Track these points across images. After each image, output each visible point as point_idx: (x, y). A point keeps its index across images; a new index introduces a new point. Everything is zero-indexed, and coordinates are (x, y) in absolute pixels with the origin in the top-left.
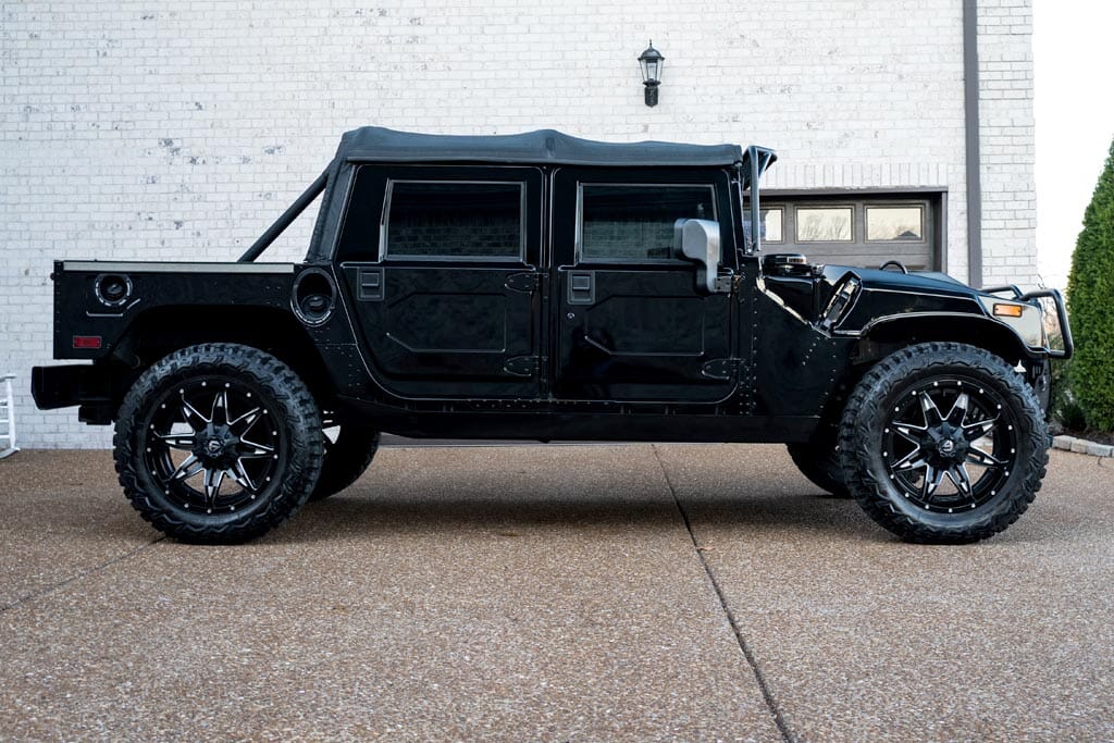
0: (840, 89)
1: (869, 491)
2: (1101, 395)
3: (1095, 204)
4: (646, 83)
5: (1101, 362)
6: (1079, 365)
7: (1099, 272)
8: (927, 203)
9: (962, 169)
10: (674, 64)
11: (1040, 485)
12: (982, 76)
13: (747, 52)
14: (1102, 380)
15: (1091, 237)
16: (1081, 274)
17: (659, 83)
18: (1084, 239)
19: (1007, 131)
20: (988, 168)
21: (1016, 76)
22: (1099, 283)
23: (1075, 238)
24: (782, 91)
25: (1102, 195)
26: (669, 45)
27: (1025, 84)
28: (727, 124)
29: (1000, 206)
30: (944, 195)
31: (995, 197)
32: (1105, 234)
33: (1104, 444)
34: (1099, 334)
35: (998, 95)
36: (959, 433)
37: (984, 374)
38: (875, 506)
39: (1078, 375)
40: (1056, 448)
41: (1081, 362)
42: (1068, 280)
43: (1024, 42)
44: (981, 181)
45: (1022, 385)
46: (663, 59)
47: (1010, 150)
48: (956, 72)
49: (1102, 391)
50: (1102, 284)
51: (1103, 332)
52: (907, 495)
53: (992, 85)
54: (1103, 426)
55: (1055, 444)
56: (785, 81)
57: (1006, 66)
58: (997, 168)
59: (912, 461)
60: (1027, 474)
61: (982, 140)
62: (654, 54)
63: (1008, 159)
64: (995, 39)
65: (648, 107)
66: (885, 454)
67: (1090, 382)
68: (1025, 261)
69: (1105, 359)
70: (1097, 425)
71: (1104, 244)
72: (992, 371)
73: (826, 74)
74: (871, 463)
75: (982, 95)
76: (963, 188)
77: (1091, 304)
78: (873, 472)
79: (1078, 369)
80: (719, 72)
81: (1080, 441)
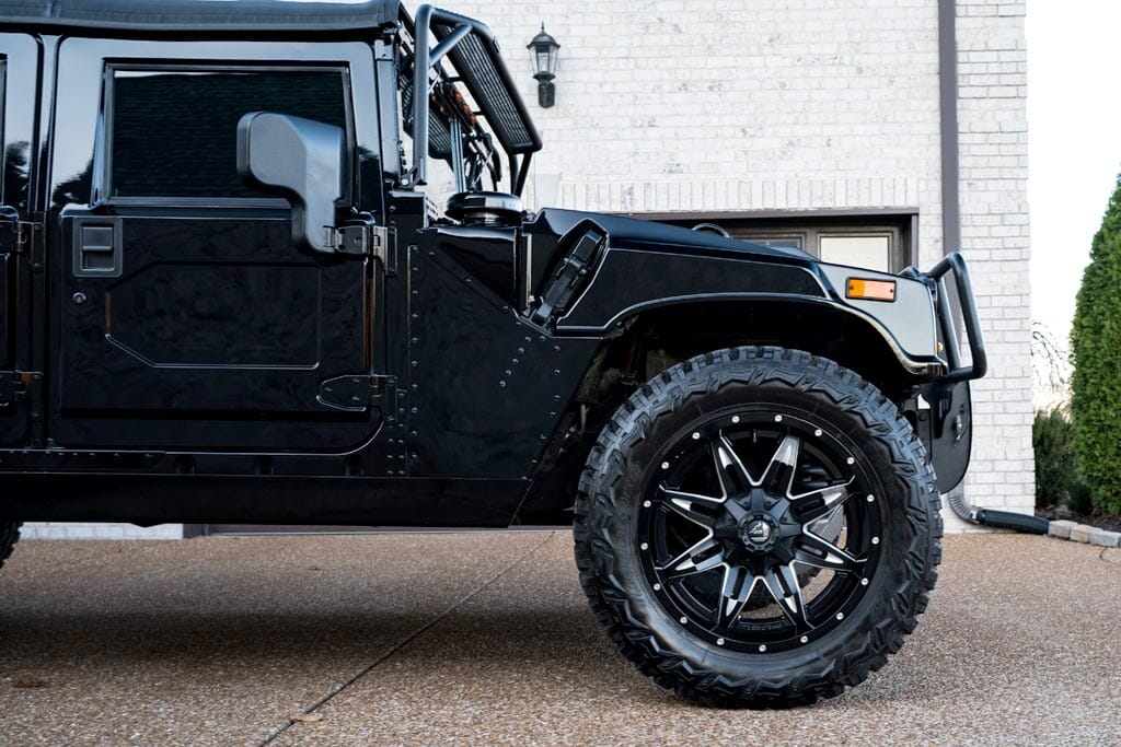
0: (783, 85)
1: (615, 614)
2: (1111, 469)
3: (1105, 231)
4: (536, 77)
5: (1110, 427)
6: (1083, 432)
7: (1108, 314)
8: (896, 230)
9: (936, 185)
10: (574, 55)
11: (924, 602)
12: (962, 69)
13: (666, 40)
14: (1112, 450)
15: (1098, 271)
16: (1087, 318)
17: (553, 77)
18: (1091, 273)
19: (994, 138)
20: (970, 184)
21: (1006, 68)
22: (1108, 327)
23: (1081, 274)
24: (711, 88)
25: (1112, 218)
26: (569, 31)
27: (1016, 79)
28: (640, 131)
29: (984, 232)
30: (914, 218)
31: (978, 220)
32: (1115, 266)
33: (1113, 531)
34: (1108, 391)
35: (981, 92)
36: (781, 508)
37: (822, 402)
38: (626, 640)
39: (1082, 444)
40: (1053, 536)
41: (1085, 428)
42: (1072, 326)
43: (1014, 26)
44: (960, 200)
45: (892, 422)
46: (558, 46)
47: (995, 162)
48: (929, 64)
49: (1111, 463)
50: (1112, 329)
51: (1113, 389)
52: (684, 620)
53: (974, 80)
54: (1113, 509)
55: (1052, 530)
56: (715, 75)
57: (992, 56)
58: (981, 185)
59: (697, 560)
60: (899, 582)
61: (962, 149)
62: (545, 39)
63: (995, 173)
64: (979, 22)
65: (542, 109)
66: (645, 546)
67: (1097, 453)
68: (1015, 301)
69: (1114, 424)
70: (1107, 507)
71: (1115, 279)
72: (837, 396)
73: (766, 66)
74: (616, 563)
75: (962, 92)
76: (937, 209)
77: (1098, 355)
78: (619, 577)
79: (1082, 436)
80: (632, 64)
81: (1084, 528)
